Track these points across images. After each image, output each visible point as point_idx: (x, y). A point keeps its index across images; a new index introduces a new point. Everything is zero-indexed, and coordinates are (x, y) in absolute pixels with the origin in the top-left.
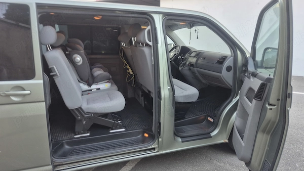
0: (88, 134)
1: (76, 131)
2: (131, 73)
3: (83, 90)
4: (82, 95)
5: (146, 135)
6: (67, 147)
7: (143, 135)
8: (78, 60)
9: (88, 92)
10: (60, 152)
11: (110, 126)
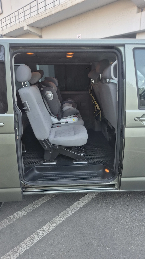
0: (55, 163)
1: (45, 158)
2: (98, 108)
3: (54, 123)
4: (52, 127)
5: (107, 171)
6: (36, 172)
7: (104, 171)
8: (49, 96)
9: (58, 125)
10: (30, 176)
11: (74, 158)
